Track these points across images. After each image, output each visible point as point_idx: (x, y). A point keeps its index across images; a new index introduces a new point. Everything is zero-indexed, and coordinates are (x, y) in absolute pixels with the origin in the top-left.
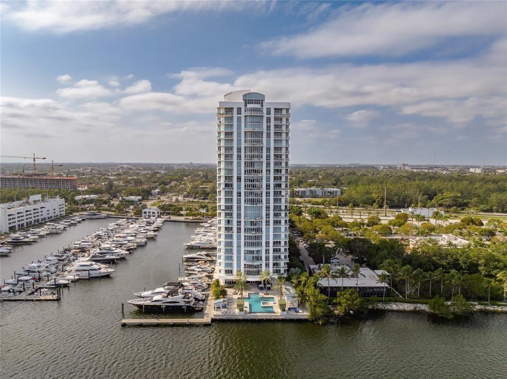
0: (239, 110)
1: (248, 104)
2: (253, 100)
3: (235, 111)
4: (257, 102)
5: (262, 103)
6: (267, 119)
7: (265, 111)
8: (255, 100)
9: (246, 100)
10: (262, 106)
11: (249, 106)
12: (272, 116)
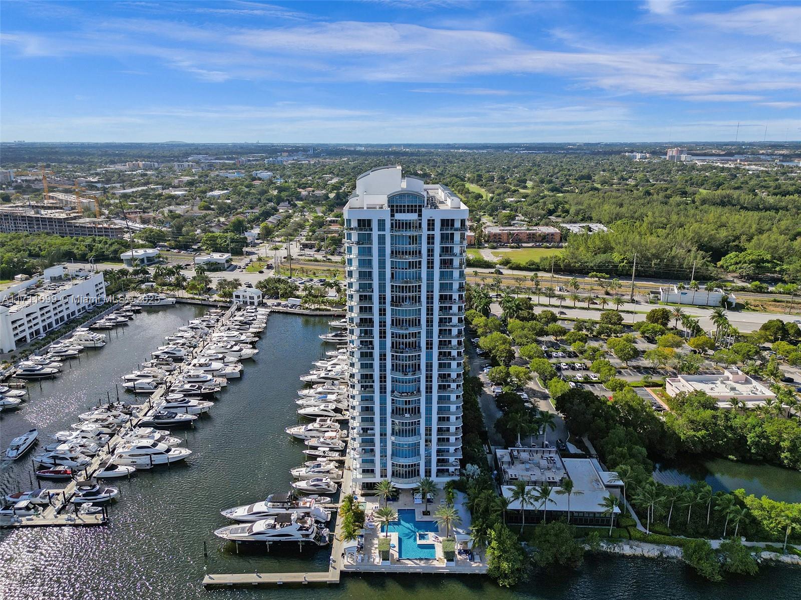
0: (381, 223)
1: (397, 212)
2: (404, 206)
3: (375, 225)
4: (411, 210)
5: (420, 211)
6: (429, 238)
7: (425, 225)
8: (408, 206)
9: (392, 206)
10: (420, 215)
11: (399, 216)
12: (437, 233)
